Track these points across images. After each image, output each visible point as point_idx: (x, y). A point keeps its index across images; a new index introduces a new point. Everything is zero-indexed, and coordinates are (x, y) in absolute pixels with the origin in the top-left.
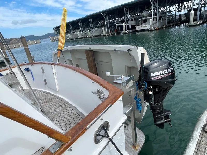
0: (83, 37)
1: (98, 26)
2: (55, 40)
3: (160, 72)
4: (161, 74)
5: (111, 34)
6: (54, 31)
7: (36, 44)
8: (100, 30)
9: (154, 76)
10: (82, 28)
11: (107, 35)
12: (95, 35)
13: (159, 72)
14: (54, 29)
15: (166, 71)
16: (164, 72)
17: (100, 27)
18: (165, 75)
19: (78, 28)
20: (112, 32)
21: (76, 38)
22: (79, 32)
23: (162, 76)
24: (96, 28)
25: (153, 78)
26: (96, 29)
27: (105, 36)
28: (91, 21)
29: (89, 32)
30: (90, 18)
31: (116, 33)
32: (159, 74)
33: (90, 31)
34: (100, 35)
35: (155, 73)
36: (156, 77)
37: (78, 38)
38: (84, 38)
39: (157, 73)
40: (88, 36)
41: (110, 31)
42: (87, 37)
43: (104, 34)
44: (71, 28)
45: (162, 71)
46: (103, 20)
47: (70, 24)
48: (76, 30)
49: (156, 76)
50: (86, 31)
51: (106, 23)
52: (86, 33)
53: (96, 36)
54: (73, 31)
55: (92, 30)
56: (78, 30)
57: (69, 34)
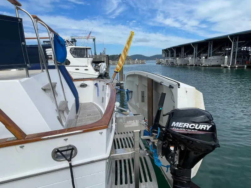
0: (194, 65)
1: (220, 54)
2: (161, 63)
3: (185, 124)
4: (185, 128)
5: (237, 66)
6: (162, 53)
7: (141, 64)
8: (221, 59)
9: (176, 127)
10: (196, 53)
11: (229, 67)
12: (213, 64)
13: (183, 123)
14: (163, 50)
15: (195, 126)
16: (192, 126)
17: (223, 55)
18: (193, 130)
19: (191, 53)
20: (240, 64)
21: (185, 64)
22: (190, 58)
23: (187, 131)
24: (216, 55)
25: (173, 129)
26: (216, 57)
27: (226, 67)
28: (210, 46)
29: (204, 59)
30: (211, 43)
31: (246, 66)
32: (183, 126)
33: (206, 58)
34: (220, 66)
35: (178, 123)
36: (178, 129)
37: (188, 65)
38: (196, 65)
39: (181, 123)
40: (202, 64)
41: (237, 62)
42: (199, 65)
43: (226, 65)
44: (183, 52)
45: (188, 124)
46: (229, 46)
47: (183, 48)
48: (189, 55)
49: (178, 127)
50: (200, 58)
51: (233, 50)
52: (199, 60)
53: (213, 66)
54: (184, 55)
55: (209, 58)
56: (191, 55)
57: (178, 59)
